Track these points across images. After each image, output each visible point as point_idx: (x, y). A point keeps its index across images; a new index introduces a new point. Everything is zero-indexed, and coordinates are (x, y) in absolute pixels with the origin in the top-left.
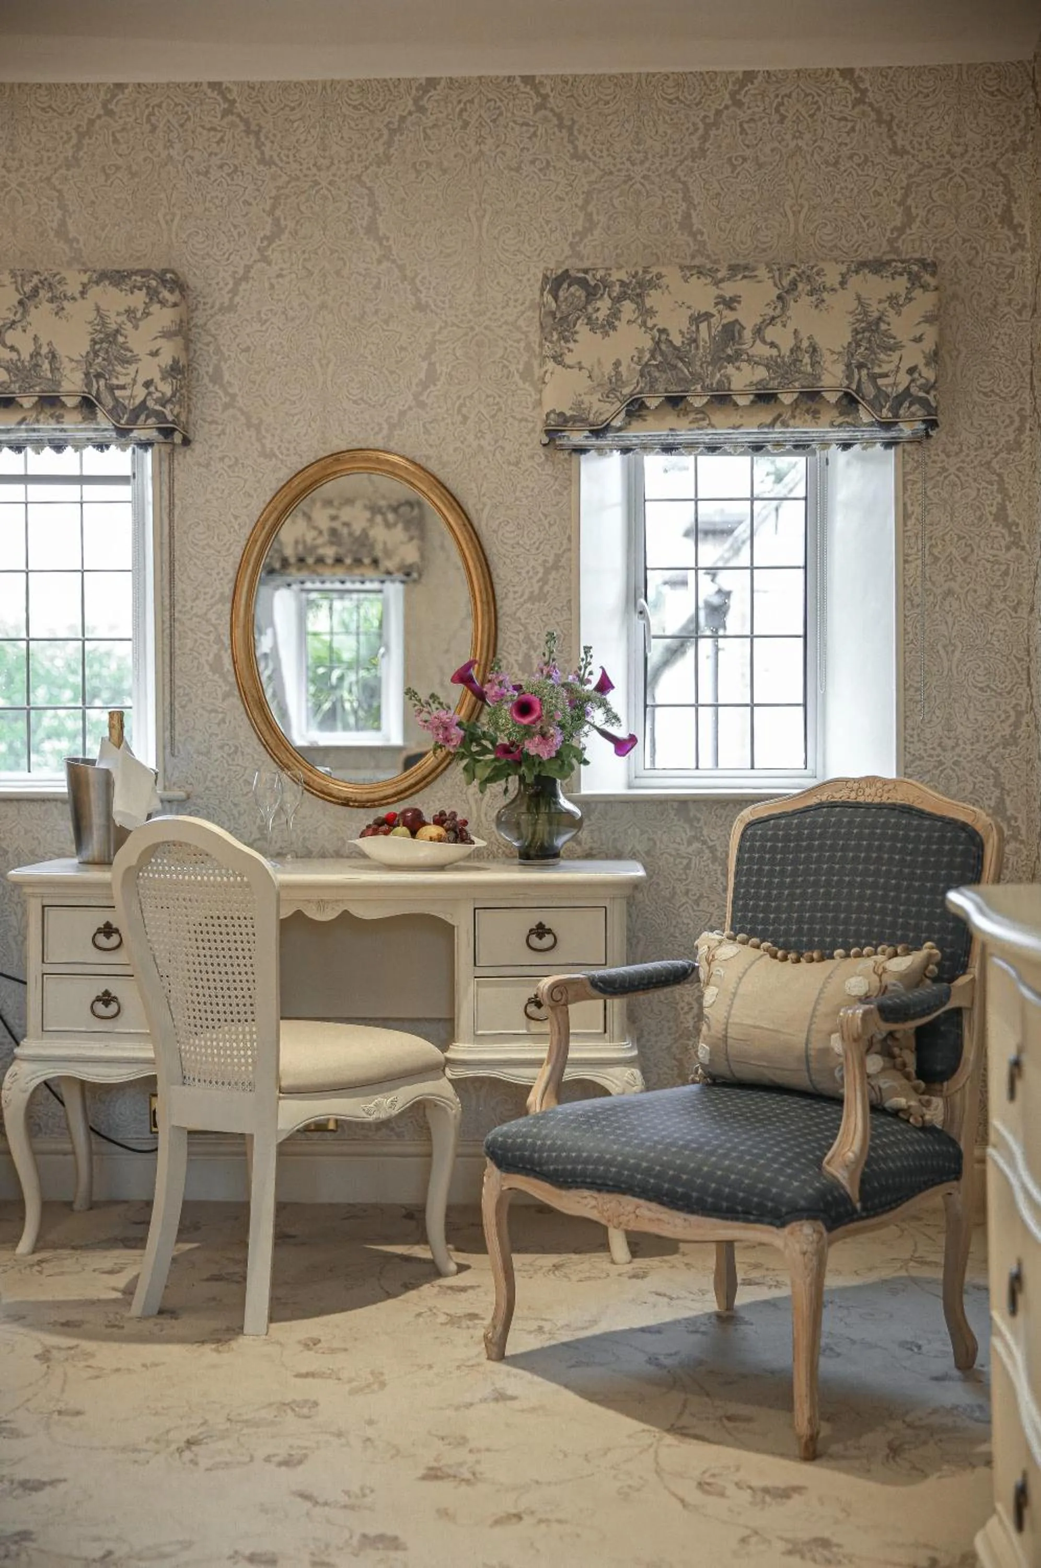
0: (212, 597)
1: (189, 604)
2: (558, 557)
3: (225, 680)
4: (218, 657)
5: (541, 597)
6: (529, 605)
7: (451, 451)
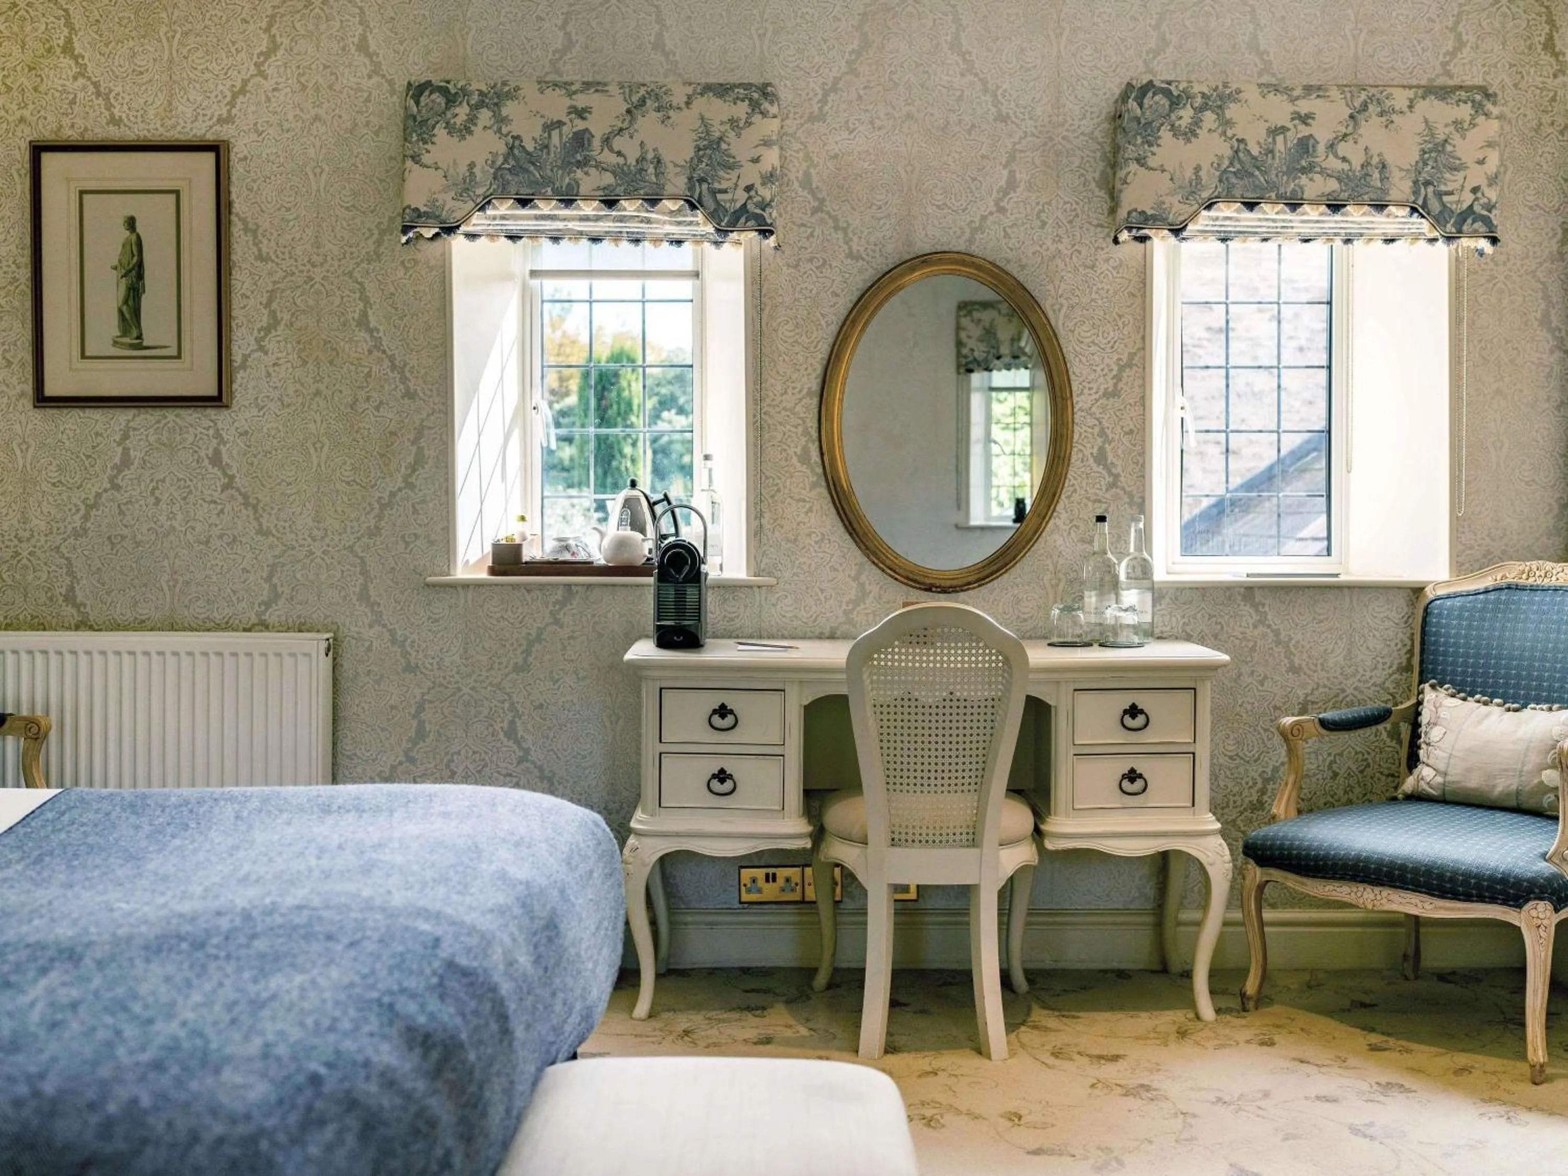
0: (800, 391)
1: (779, 399)
2: (1132, 356)
3: (812, 471)
4: (806, 450)
5: (1114, 393)
6: (1103, 401)
7: (1030, 254)
